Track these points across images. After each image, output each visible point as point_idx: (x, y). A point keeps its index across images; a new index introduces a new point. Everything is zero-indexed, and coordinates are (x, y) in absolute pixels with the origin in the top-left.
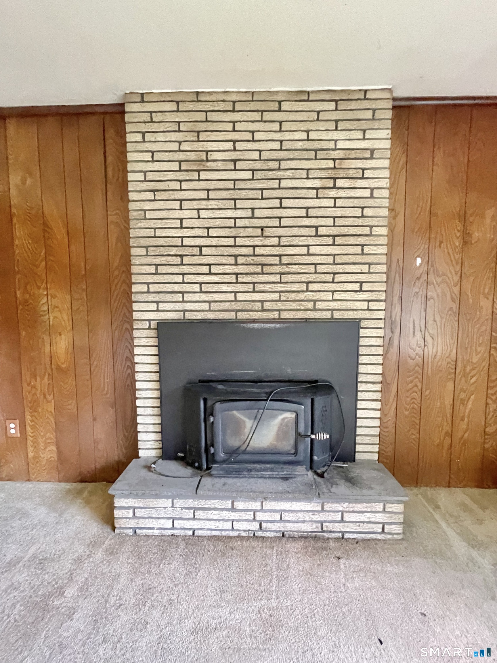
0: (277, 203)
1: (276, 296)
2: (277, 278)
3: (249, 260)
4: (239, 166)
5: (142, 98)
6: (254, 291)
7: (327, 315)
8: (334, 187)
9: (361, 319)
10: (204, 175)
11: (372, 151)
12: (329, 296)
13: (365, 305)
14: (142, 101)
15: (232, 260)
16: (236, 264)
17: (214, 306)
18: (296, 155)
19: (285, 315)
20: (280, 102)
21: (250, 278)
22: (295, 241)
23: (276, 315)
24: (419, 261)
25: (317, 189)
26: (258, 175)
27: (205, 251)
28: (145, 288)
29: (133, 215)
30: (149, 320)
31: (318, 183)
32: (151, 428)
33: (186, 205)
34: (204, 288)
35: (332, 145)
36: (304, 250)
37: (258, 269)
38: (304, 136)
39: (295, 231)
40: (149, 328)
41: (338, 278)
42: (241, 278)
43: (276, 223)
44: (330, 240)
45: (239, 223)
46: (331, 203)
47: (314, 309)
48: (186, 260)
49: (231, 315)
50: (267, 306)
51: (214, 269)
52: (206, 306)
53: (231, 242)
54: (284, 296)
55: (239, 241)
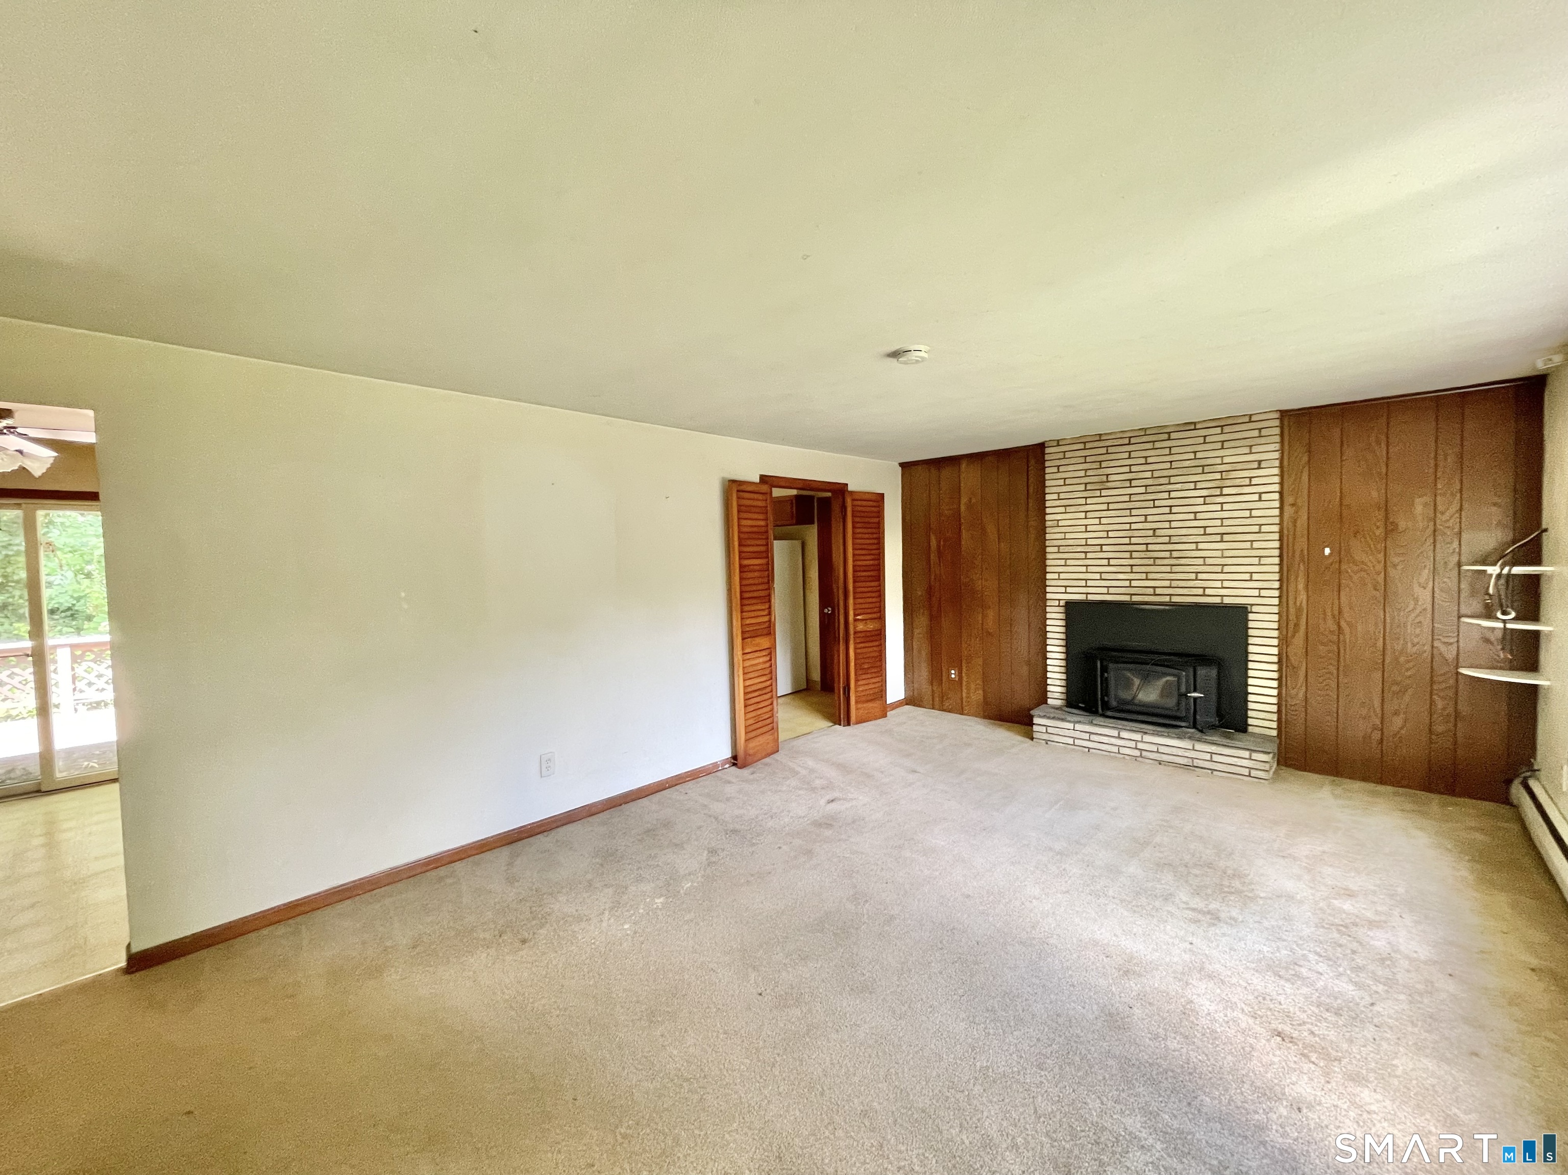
1: (1167, 583)
2: (1168, 569)
3: (1142, 555)
4: (1134, 483)
5: (1058, 443)
6: (1147, 579)
7: (1217, 600)
8: (1221, 495)
9: (1252, 605)
10: (1104, 493)
11: (1260, 462)
12: (1218, 584)
13: (1256, 592)
14: (1058, 445)
15: (1127, 555)
16: (1131, 558)
17: (1112, 590)
18: (1185, 471)
19: (1175, 599)
20: (1169, 433)
21: (1143, 569)
22: (1184, 539)
23: (1167, 599)
25: (1204, 497)
26: (1150, 489)
27: (1104, 548)
28: (1056, 576)
29: (1048, 524)
30: (1059, 600)
31: (1205, 493)
32: (1058, 683)
34: (1104, 576)
35: (1219, 461)
37: (1151, 562)
38: (1192, 456)
39: (1184, 531)
40: (1059, 606)
42: (1135, 569)
43: (1167, 525)
44: (1218, 538)
45: (1134, 526)
46: (1218, 507)
47: (1204, 595)
48: (1089, 555)
49: (1127, 598)
51: (1112, 562)
52: (1105, 590)
53: (1127, 541)
54: (1174, 584)
55: (1134, 540)
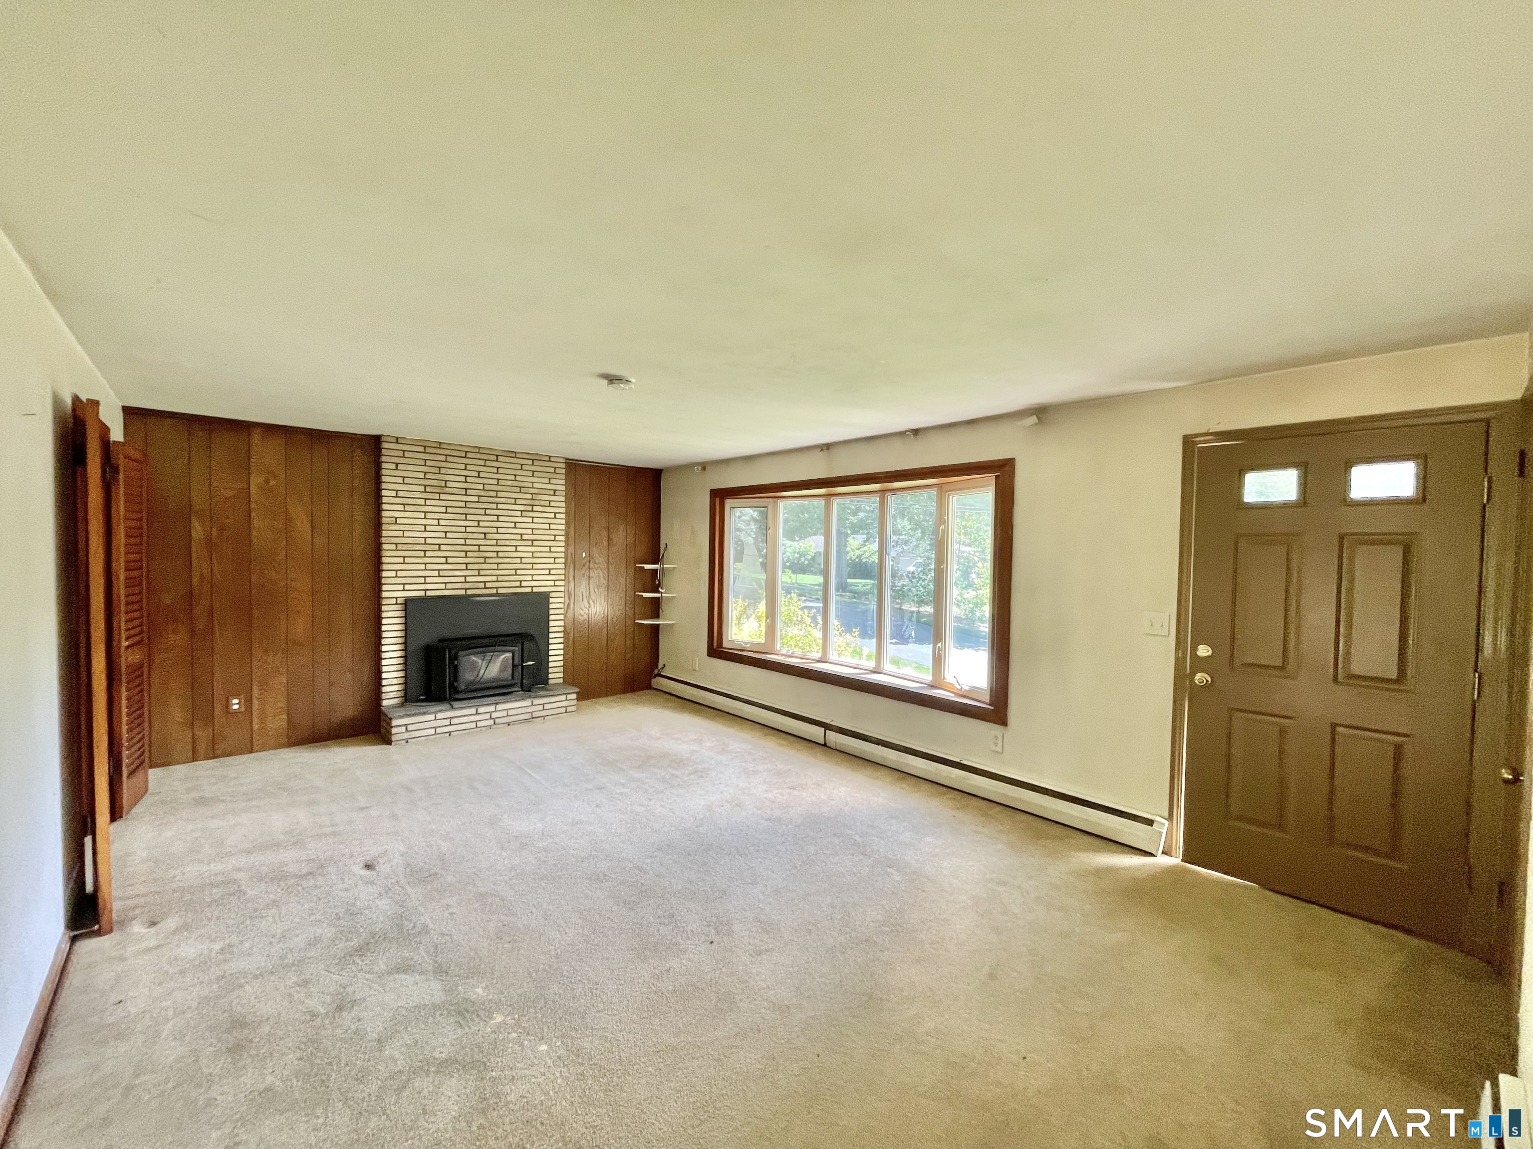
0: (495, 518)
2: (495, 566)
5: (397, 440)
6: (479, 575)
7: (529, 590)
9: (550, 592)
10: (443, 497)
12: (530, 578)
13: (552, 583)
14: (397, 442)
15: (463, 554)
16: (466, 557)
17: (449, 586)
18: (508, 489)
20: (497, 456)
21: (476, 566)
22: (508, 543)
23: (494, 591)
24: (584, 555)
25: (522, 511)
26: (482, 499)
28: (393, 574)
29: (384, 520)
30: (396, 598)
31: (522, 508)
33: (429, 516)
36: (513, 549)
37: (482, 560)
38: (513, 478)
39: (508, 537)
40: (396, 604)
41: (535, 566)
42: (470, 567)
43: (495, 530)
44: (530, 543)
45: (468, 529)
46: (530, 520)
47: (521, 586)
48: (428, 554)
49: (462, 592)
50: (488, 585)
51: (450, 560)
52: (443, 586)
53: (462, 542)
54: (500, 578)
55: (468, 542)
